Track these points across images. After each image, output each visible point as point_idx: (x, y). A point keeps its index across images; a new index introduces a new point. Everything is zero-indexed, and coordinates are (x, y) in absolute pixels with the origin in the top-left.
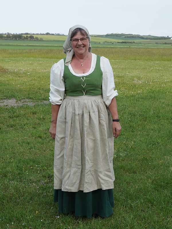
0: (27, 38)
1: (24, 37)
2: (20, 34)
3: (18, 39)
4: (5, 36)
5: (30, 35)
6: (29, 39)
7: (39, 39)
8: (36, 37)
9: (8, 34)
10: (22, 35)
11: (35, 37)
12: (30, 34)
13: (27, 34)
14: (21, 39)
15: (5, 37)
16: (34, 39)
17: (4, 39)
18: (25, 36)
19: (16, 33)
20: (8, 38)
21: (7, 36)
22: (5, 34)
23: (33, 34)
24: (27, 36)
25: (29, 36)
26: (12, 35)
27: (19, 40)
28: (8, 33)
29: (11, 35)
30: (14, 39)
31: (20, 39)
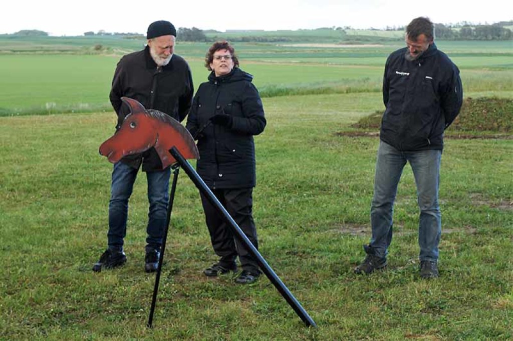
1: (509, 30)
2: (495, 24)
3: (490, 37)
4: (458, 30)
9: (464, 24)
10: (504, 27)
14: (499, 36)
15: (457, 32)
19: (486, 23)
20: (464, 34)
21: (461, 31)
22: (457, 25)
26: (475, 26)
27: (493, 39)
28: (466, 22)
29: (473, 28)
30: (479, 37)
31: (497, 38)
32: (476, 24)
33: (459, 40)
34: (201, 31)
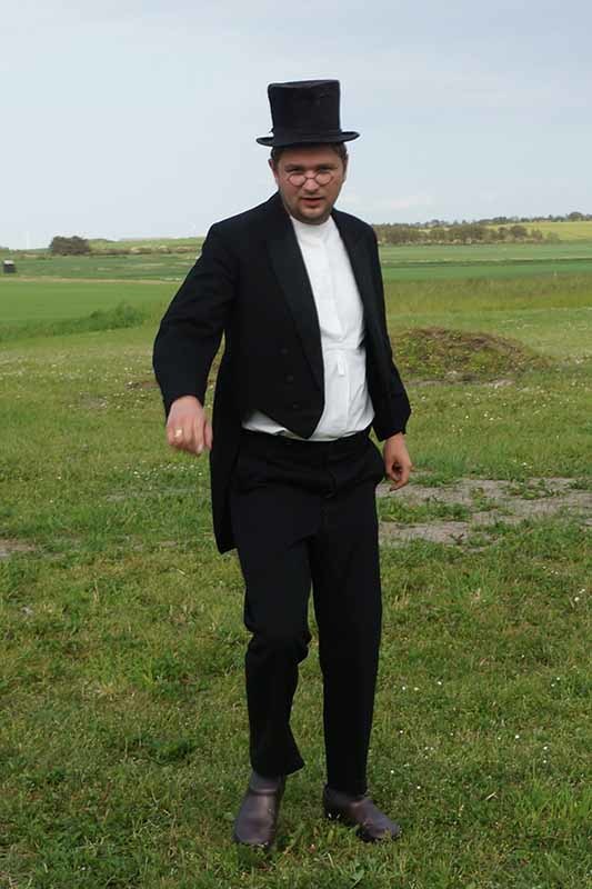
0: (502, 237)
1: (492, 231)
2: (475, 223)
3: (469, 240)
4: (427, 231)
5: (513, 225)
6: (509, 238)
7: (545, 237)
8: (533, 231)
9: (435, 224)
10: (489, 227)
11: (529, 232)
12: (510, 221)
13: (502, 220)
14: (481, 239)
15: (425, 235)
16: (525, 239)
17: (422, 242)
18: (496, 228)
19: (464, 222)
20: (435, 238)
21: (431, 232)
22: (426, 226)
23: (523, 220)
24: (502, 229)
25: (508, 226)
26: (448, 226)
27: (474, 242)
28: (437, 221)
29: (447, 229)
30: (455, 241)
31: (478, 241)
32: (451, 223)
33: (429, 244)
34: (86, 240)
